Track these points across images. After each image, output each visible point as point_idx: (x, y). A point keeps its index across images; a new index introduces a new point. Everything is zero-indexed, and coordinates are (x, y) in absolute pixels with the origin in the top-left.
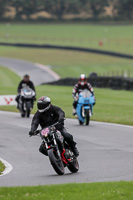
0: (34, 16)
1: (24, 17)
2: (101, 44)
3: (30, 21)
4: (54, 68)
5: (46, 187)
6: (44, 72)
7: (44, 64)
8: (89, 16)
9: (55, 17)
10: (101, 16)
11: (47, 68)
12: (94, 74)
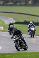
0: (8, 4)
1: (5, 4)
2: (28, 12)
3: (7, 5)
4: (14, 19)
5: (11, 53)
7: (11, 18)
8: (24, 4)
9: (14, 4)
10: (28, 4)
12: (26, 21)
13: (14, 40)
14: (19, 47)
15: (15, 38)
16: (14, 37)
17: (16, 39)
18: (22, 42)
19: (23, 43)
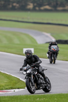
0: (42, 8)
1: (37, 8)
4: (52, 35)
6: (47, 36)
11: (48, 35)
13: (25, 73)
14: (33, 86)
15: (26, 71)
16: (25, 68)
17: (28, 72)
18: (39, 78)
19: (41, 79)
